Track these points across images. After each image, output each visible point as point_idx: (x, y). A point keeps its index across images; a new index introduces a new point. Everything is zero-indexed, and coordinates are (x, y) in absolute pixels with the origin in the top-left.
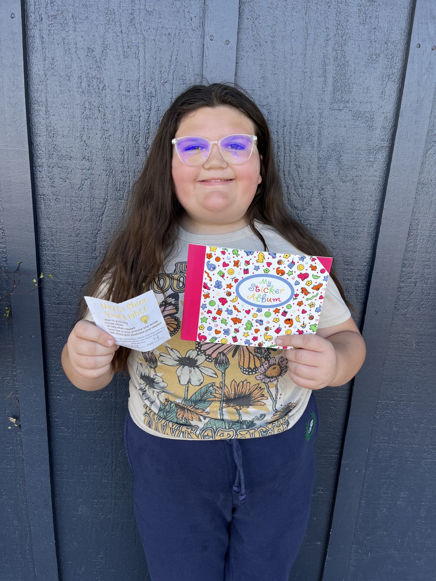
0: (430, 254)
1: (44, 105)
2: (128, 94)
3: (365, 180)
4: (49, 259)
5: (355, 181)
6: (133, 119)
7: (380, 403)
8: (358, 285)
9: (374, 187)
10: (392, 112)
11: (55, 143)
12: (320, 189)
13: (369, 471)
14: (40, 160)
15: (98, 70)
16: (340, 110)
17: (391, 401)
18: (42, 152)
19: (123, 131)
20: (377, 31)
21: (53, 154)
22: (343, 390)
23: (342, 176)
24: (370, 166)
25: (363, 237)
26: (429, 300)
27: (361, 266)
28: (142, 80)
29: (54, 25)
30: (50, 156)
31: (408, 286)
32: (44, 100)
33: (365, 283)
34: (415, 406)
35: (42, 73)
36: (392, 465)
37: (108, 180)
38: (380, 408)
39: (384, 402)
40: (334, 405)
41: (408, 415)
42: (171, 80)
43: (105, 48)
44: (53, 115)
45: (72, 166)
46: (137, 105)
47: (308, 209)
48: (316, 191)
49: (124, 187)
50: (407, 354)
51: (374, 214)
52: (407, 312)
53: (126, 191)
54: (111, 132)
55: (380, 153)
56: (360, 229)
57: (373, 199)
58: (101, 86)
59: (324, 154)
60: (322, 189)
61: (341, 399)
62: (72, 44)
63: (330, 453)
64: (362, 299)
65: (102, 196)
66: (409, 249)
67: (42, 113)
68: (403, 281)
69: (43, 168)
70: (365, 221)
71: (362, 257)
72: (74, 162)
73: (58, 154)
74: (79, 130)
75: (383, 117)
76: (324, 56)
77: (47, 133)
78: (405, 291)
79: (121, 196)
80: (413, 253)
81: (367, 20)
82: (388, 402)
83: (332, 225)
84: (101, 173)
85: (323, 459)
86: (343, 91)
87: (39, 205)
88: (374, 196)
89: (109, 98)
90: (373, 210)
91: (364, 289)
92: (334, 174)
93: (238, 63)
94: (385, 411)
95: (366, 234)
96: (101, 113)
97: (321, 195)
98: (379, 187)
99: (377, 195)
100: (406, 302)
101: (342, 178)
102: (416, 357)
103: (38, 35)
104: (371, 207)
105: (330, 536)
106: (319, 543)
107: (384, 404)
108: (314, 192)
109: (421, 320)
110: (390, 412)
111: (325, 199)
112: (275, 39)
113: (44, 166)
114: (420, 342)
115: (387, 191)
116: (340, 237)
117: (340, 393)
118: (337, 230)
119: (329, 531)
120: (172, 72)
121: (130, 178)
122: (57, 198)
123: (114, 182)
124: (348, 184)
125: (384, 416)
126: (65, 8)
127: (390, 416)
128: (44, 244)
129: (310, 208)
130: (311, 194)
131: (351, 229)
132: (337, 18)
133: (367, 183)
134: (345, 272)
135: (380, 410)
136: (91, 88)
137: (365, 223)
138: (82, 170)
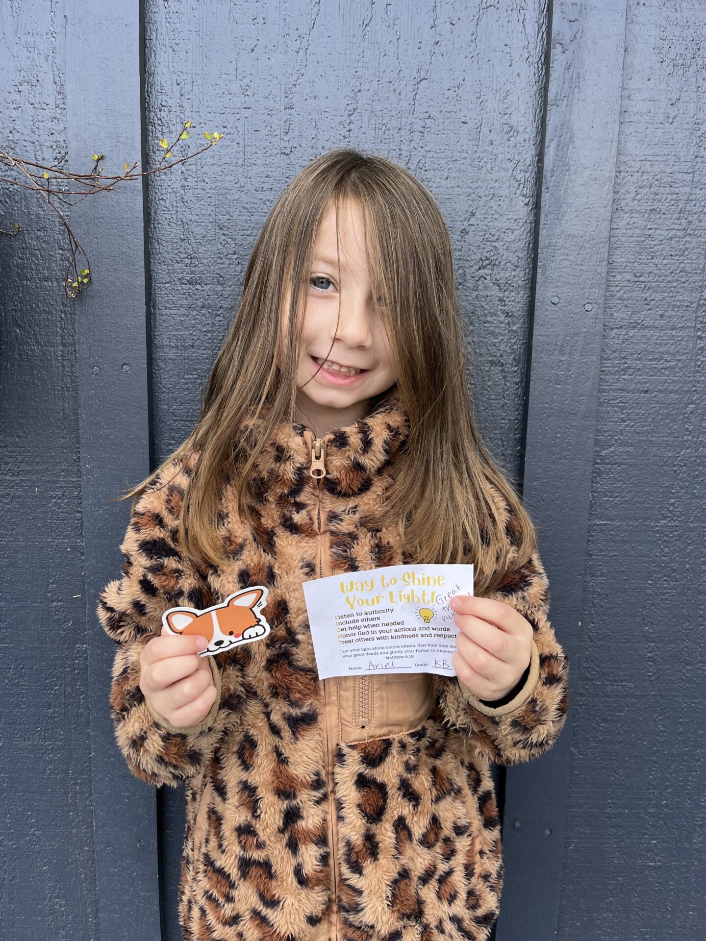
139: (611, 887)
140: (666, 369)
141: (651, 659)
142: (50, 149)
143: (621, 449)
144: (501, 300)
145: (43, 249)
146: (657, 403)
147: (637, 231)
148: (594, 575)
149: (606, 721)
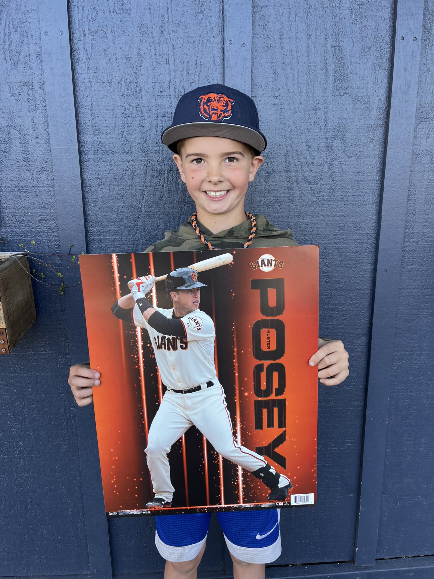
0: (428, 215)
1: (89, 108)
2: (161, 94)
3: (367, 154)
4: (96, 243)
5: (358, 156)
6: (166, 115)
7: (396, 355)
8: (368, 248)
9: (375, 160)
10: (385, 95)
11: (100, 140)
12: (329, 165)
13: (391, 420)
14: (87, 156)
15: (135, 75)
16: (341, 96)
17: (405, 352)
18: (88, 148)
19: (157, 126)
20: (367, 28)
21: (98, 150)
22: (362, 345)
23: (347, 153)
24: (370, 142)
25: (369, 204)
26: (430, 257)
27: (370, 230)
28: (173, 81)
29: (96, 39)
30: (95, 152)
31: (411, 245)
32: (89, 104)
33: (374, 245)
34: (427, 355)
35: (87, 81)
36: (412, 413)
37: (146, 169)
38: (396, 360)
39: (399, 353)
40: (355, 360)
41: (422, 363)
42: (197, 81)
43: (140, 56)
44: (97, 117)
45: (115, 159)
46: (169, 103)
47: (320, 183)
48: (326, 167)
49: (160, 174)
50: (416, 307)
51: (377, 184)
52: (412, 269)
53: (162, 178)
54: (147, 128)
55: (378, 131)
56: (366, 197)
57: (375, 171)
58: (138, 89)
59: (330, 134)
60: (331, 165)
61: (361, 354)
62: (112, 55)
63: (355, 406)
64: (372, 260)
65: (141, 184)
66: (409, 212)
67: (88, 116)
68: (407, 241)
69: (90, 163)
70: (370, 190)
71: (369, 222)
72: (116, 155)
73: (102, 149)
74: (120, 128)
75: (378, 100)
76: (325, 52)
77: (93, 132)
78: (409, 250)
79: (158, 182)
80: (413, 216)
81: (358, 20)
82: (403, 353)
83: (341, 195)
84: (140, 163)
85: (350, 412)
86: (343, 80)
87: (86, 196)
88: (375, 168)
89: (145, 99)
90: (375, 180)
91: (373, 250)
92: (340, 151)
93: (253, 62)
94: (401, 361)
95: (372, 202)
96: (138, 112)
97: (330, 170)
98: (379, 160)
99: (377, 167)
100: (411, 260)
101: (347, 154)
102: (424, 309)
103: (83, 49)
104: (373, 177)
105: (362, 486)
106: (351, 495)
107: (399, 355)
108: (324, 167)
109: (425, 275)
110: (406, 362)
111: (334, 173)
112: (283, 41)
113: (90, 161)
114: (426, 296)
115: (386, 162)
116: (349, 206)
117: (359, 348)
118: (347, 199)
119: (360, 481)
120: (198, 73)
121: (166, 166)
122: (102, 189)
123: (151, 171)
124: (353, 158)
125: (400, 366)
126: (105, 24)
127: (406, 366)
128: (91, 231)
129: (321, 182)
130: (322, 170)
131: (358, 198)
132: (333, 20)
133: (368, 157)
134: (356, 236)
135: (397, 361)
136: (130, 91)
137: (370, 192)
138: (124, 162)
142: (53, 242)
145: (52, 275)
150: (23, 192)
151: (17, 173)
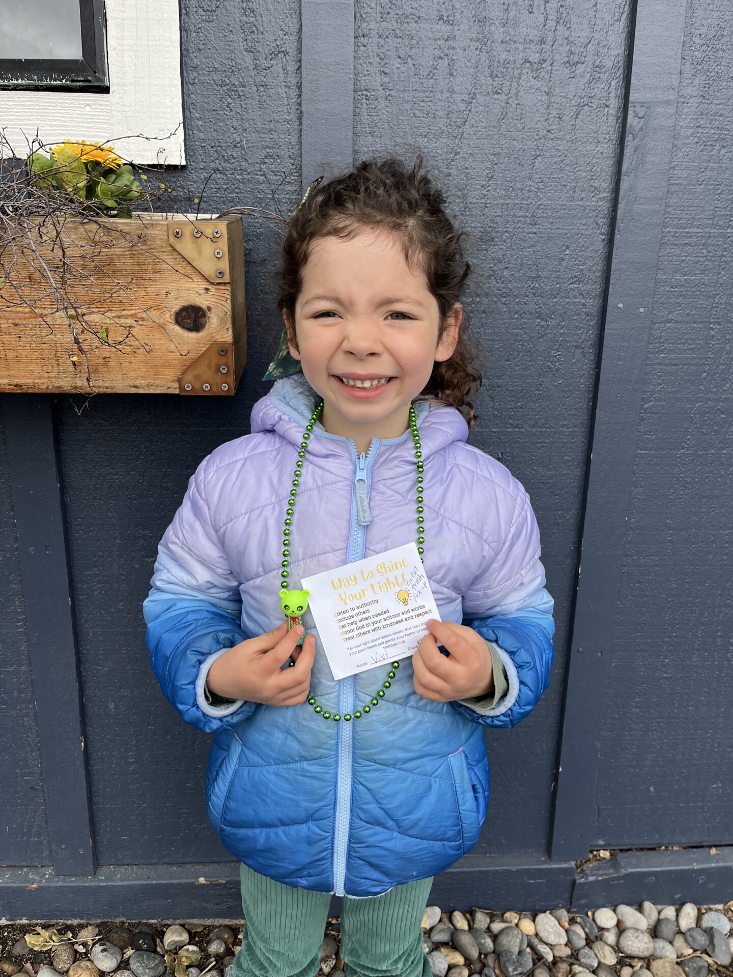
18: (370, 7)
21: (389, 13)
30: (384, 15)
37: (478, 57)
45: (420, 34)
65: (466, 89)
69: (370, 40)
72: (423, 26)
84: (468, 45)
113: (372, 35)
122: (389, 95)
123: (488, 61)
138: (436, 40)
139: (638, 691)
140: (689, 349)
141: (671, 541)
142: (286, 205)
143: (658, 403)
144: (584, 305)
146: (683, 372)
147: (675, 258)
148: (636, 487)
149: (639, 582)
150: (235, 97)
151: (228, 56)
